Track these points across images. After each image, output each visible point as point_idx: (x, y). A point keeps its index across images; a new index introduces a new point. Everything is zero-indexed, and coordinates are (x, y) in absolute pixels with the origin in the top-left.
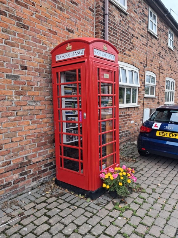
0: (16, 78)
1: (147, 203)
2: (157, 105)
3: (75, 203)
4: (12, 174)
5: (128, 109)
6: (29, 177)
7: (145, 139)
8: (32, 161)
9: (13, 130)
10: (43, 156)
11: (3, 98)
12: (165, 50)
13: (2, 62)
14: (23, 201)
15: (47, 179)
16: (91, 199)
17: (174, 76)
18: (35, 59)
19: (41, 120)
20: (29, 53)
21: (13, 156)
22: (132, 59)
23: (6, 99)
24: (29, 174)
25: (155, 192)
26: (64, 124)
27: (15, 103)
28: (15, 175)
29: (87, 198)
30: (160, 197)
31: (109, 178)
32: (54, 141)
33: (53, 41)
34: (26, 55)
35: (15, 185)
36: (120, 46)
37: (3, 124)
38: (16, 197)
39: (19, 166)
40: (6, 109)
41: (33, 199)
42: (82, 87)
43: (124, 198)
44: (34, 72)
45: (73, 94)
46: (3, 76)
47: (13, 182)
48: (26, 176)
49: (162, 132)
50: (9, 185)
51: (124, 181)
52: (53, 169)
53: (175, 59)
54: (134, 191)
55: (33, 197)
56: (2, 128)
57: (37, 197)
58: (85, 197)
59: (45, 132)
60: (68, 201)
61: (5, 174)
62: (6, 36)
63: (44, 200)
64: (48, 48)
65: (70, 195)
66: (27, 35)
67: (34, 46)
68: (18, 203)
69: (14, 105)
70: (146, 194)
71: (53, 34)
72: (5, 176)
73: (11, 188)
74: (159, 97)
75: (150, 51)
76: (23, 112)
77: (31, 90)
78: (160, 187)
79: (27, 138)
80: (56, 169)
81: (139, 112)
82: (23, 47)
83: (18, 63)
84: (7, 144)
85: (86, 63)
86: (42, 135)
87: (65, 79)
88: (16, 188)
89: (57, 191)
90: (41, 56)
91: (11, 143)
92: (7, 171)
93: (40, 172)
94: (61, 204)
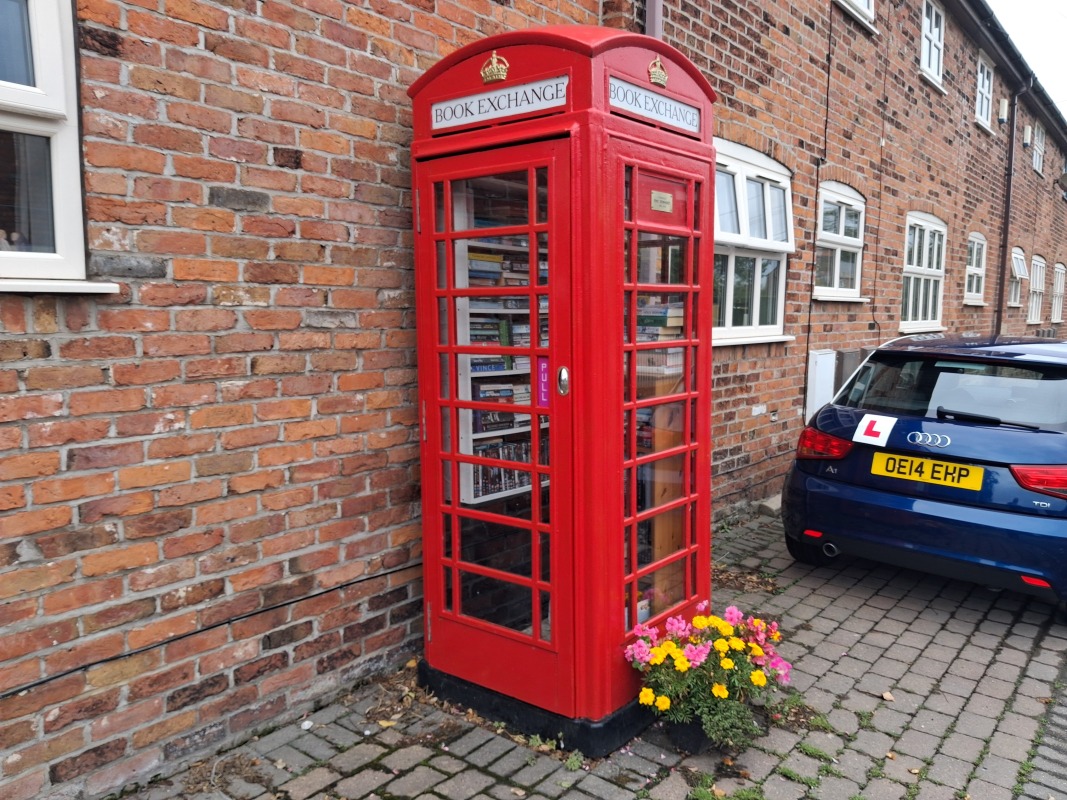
0: (254, 203)
1: (839, 776)
2: (867, 336)
3: (516, 772)
4: (230, 639)
5: (739, 353)
6: (305, 655)
7: (819, 486)
8: (317, 582)
9: (237, 440)
10: (368, 558)
11: (195, 293)
12: (906, 89)
13: (195, 130)
14: (280, 761)
15: (382, 664)
16: (586, 756)
17: (944, 205)
18: (337, 119)
19: (359, 397)
20: (309, 92)
21: (233, 560)
22: (763, 126)
23: (208, 301)
24: (305, 640)
25: (873, 729)
26: (466, 416)
27: (245, 318)
28: (243, 642)
29: (568, 750)
30: (892, 750)
31: (667, 662)
32: (415, 493)
33: (417, 40)
34: (298, 101)
35: (241, 688)
36: (712, 68)
37: (191, 412)
38: (244, 743)
39: (259, 604)
40: (206, 343)
41: (323, 751)
42: (550, 251)
43: (734, 754)
44: (334, 177)
45: (506, 279)
46: (197, 195)
47: (235, 675)
48: (289, 648)
49: (898, 457)
50: (217, 689)
51: (734, 679)
52: (408, 617)
53: (947, 130)
54: (774, 723)
55: (322, 742)
56: (188, 432)
57: (341, 743)
58: (558, 747)
59: (378, 453)
60: (481, 764)
61: (199, 636)
62: (211, 14)
63: (376, 756)
64: (395, 72)
65: (491, 735)
66: (305, 11)
67: (333, 59)
68: (256, 768)
69: (241, 327)
70: (830, 736)
71: (417, 10)
72: (200, 648)
73: (226, 703)
74: (878, 297)
75: (840, 89)
76: (283, 359)
77: (317, 261)
78: (889, 704)
79: (297, 475)
80: (424, 619)
81: (788, 366)
82: (284, 65)
83: (265, 137)
84: (209, 504)
85: (576, 144)
86: (365, 465)
87: (472, 211)
88: (249, 703)
89: (428, 719)
90: (365, 106)
91: (225, 497)
92: (207, 624)
93: (353, 633)
94: (450, 776)
